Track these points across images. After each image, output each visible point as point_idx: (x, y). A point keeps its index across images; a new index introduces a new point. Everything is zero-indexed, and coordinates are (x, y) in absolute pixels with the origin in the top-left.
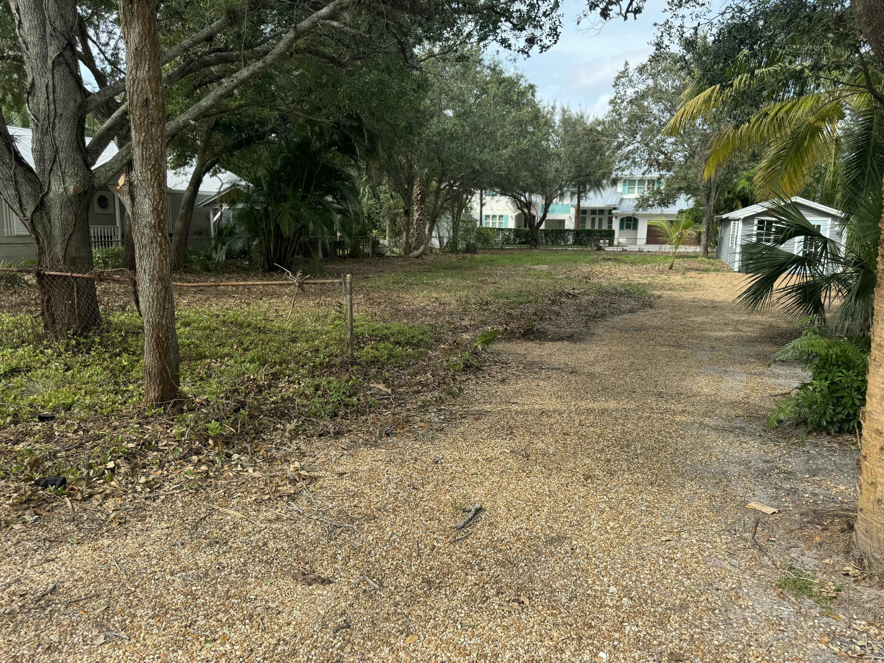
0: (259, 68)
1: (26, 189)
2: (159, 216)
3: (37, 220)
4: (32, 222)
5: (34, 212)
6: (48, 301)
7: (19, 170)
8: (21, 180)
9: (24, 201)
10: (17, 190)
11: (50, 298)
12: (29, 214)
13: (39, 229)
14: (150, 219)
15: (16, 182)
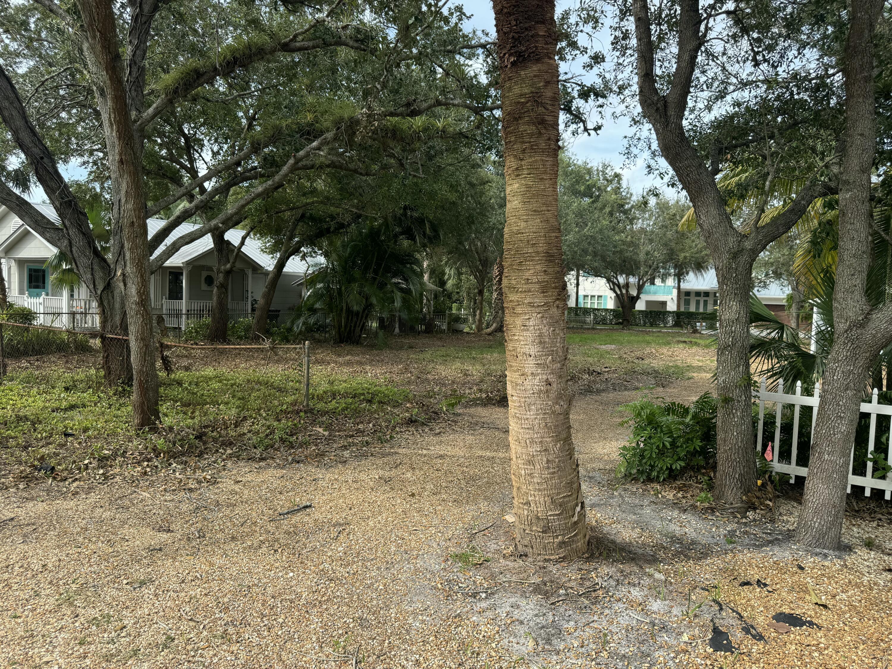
0: (270, 185)
1: (99, 274)
2: (141, 297)
3: (104, 296)
4: (101, 298)
5: (103, 291)
6: (107, 357)
7: (96, 260)
8: (96, 267)
9: (97, 283)
10: (92, 274)
11: (108, 355)
12: (99, 292)
13: (105, 304)
14: (136, 298)
15: (92, 269)
